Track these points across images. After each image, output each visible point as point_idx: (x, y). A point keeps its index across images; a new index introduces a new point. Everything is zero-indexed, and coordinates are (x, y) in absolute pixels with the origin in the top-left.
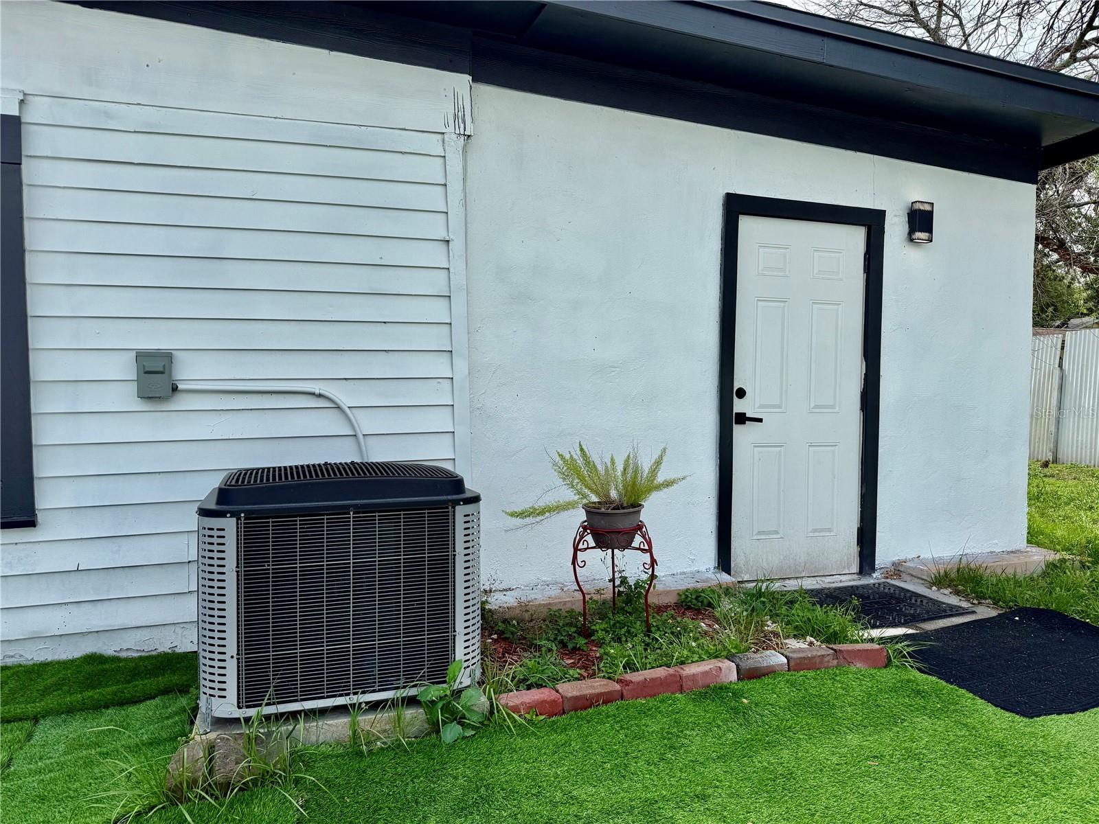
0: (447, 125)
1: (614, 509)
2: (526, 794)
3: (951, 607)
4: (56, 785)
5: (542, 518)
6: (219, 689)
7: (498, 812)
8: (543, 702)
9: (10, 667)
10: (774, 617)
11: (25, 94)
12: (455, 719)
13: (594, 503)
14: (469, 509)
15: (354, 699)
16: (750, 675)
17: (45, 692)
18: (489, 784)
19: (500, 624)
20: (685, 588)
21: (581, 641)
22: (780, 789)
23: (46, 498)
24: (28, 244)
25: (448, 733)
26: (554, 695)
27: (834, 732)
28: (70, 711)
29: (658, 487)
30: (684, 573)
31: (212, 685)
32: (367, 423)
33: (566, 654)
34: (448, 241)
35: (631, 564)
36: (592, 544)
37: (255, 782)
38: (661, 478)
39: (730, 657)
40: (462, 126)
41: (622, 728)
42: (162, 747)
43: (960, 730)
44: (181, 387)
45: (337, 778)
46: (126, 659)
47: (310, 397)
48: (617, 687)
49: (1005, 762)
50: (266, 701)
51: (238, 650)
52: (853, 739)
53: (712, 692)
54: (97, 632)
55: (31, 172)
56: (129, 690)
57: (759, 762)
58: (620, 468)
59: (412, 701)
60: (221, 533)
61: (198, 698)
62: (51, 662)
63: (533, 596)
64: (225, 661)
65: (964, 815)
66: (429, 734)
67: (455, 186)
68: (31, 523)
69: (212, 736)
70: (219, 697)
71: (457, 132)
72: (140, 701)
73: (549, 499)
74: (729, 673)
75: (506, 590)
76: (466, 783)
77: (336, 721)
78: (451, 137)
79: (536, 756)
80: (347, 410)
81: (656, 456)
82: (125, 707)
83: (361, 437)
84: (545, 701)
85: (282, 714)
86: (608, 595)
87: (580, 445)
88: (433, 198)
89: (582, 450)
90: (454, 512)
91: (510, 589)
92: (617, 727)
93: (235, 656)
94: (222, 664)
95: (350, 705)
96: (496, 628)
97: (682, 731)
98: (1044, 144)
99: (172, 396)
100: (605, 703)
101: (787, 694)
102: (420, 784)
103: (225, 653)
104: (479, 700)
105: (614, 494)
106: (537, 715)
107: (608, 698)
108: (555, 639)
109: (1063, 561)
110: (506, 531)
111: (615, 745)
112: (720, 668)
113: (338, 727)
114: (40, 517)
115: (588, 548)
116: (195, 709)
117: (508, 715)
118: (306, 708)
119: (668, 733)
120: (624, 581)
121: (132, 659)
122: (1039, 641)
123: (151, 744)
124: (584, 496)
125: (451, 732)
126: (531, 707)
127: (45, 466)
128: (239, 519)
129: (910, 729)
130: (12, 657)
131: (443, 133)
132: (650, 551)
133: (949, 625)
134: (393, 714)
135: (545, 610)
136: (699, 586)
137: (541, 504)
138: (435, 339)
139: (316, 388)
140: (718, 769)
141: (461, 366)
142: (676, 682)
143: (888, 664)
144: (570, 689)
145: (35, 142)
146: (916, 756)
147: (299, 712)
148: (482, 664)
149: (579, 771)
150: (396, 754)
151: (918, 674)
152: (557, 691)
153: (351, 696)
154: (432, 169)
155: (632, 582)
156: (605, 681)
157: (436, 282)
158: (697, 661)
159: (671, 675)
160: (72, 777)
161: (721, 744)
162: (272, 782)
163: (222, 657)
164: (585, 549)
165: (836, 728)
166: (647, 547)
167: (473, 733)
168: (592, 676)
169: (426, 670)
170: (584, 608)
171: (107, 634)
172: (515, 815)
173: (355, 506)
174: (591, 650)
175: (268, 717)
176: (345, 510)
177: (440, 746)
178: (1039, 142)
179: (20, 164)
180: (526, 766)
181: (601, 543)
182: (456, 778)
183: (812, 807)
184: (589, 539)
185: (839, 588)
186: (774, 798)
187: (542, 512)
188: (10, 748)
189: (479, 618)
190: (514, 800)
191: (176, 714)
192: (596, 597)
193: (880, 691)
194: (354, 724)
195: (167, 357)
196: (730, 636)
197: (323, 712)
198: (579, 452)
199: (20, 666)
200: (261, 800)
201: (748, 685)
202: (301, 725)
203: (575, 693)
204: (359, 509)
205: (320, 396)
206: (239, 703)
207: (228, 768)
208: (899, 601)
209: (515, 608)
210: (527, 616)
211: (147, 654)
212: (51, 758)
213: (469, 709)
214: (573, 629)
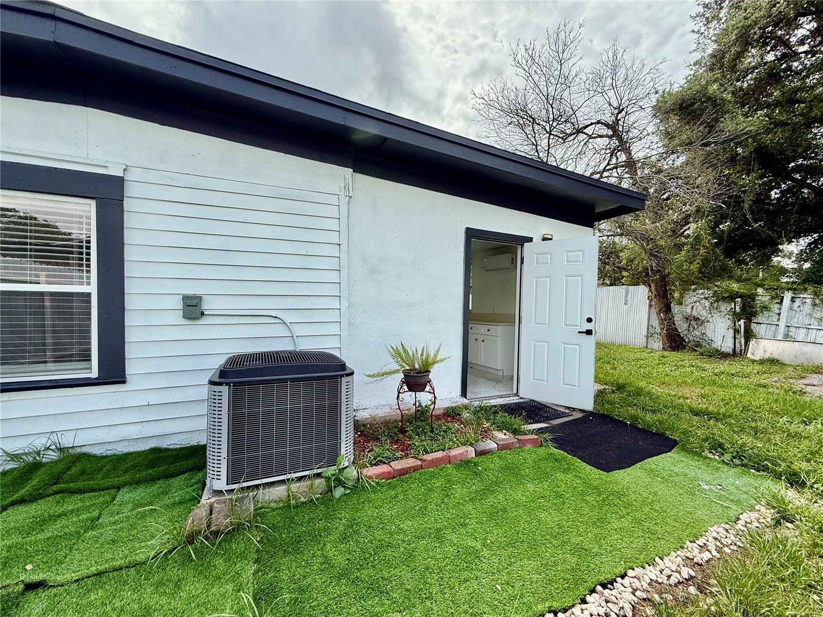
0: (340, 191)
1: (417, 373)
2: (377, 528)
3: (563, 413)
4: (123, 532)
5: (383, 377)
6: (217, 475)
7: (362, 539)
8: (383, 474)
9: (109, 456)
10: (488, 420)
11: (127, 166)
12: (341, 484)
13: (408, 370)
14: (348, 378)
15: (289, 476)
16: (480, 453)
17: (126, 471)
18: (358, 523)
19: (362, 427)
20: (447, 406)
21: (401, 436)
22: (500, 518)
23: (131, 369)
24: (126, 241)
25: (337, 491)
26: (389, 469)
27: (522, 483)
28: (138, 482)
29: (438, 362)
30: (446, 398)
31: (213, 473)
32: (298, 330)
33: (393, 442)
34: (340, 244)
35: (424, 398)
36: (407, 390)
37: (233, 530)
38: (438, 358)
39: (471, 445)
40: (348, 192)
41: (422, 485)
42: (186, 505)
43: (578, 480)
44: (205, 313)
45: (278, 523)
46: (172, 450)
47: (271, 317)
48: (420, 463)
49: (601, 498)
50: (242, 480)
51: (228, 454)
52: (531, 487)
53: (465, 463)
54: (158, 436)
55: (128, 204)
56: (172, 469)
57: (489, 502)
58: (420, 353)
59: (318, 475)
60: (220, 394)
61: (206, 479)
62: (131, 453)
63: (377, 412)
64: (220, 460)
65: (588, 530)
66: (327, 493)
67: (344, 220)
68: (124, 382)
69: (213, 500)
70: (217, 479)
71: (345, 194)
72: (177, 475)
73: (387, 369)
74: (471, 453)
75: (364, 409)
76: (346, 522)
77: (279, 488)
78: (342, 197)
79: (381, 504)
80: (289, 324)
81: (437, 348)
82: (169, 479)
83: (295, 337)
84: (385, 472)
85: (250, 487)
86: (413, 411)
87: (401, 343)
88: (334, 225)
89: (402, 345)
90: (341, 380)
91: (366, 409)
92: (420, 485)
93: (226, 458)
94: (219, 462)
95: (287, 479)
96: (360, 430)
97: (451, 486)
98: (596, 212)
99: (201, 317)
100: (414, 471)
101: (498, 463)
102: (322, 524)
103: (220, 456)
104: (352, 473)
105: (417, 366)
106: (381, 479)
107: (416, 469)
108: (388, 435)
109: (605, 389)
110: (365, 384)
111: (420, 495)
112: (467, 451)
113: (280, 491)
114: (128, 378)
115: (405, 392)
116: (204, 485)
117: (367, 481)
118: (264, 482)
119: (445, 487)
120: (420, 405)
121: (176, 450)
122: (602, 429)
123: (180, 503)
124: (403, 367)
125: (339, 492)
126: (378, 476)
127: (131, 352)
128: (230, 386)
129: (555, 480)
130: (111, 450)
131: (339, 195)
132: (434, 393)
133: (562, 422)
134: (309, 482)
135: (383, 420)
136: (453, 405)
137: (383, 371)
138: (333, 290)
139: (274, 313)
140: (469, 507)
141: (345, 304)
142: (447, 459)
143: (541, 445)
144: (398, 465)
145: (130, 190)
146: (561, 496)
147: (260, 485)
148: (354, 454)
149: (403, 512)
150: (310, 506)
151: (555, 450)
152: (391, 466)
153: (288, 475)
154: (333, 212)
155: (424, 405)
156: (414, 460)
157: (334, 264)
158: (456, 447)
159: (445, 456)
160: (133, 526)
161: (470, 492)
162: (243, 529)
163: (219, 458)
164: (404, 392)
165: (523, 481)
166: (432, 391)
167: (350, 491)
168: (407, 456)
169: (326, 460)
170: (402, 418)
171: (163, 437)
172: (371, 541)
173: (290, 379)
174: (405, 440)
175: (242, 489)
176: (286, 380)
177: (333, 500)
178: (594, 210)
179: (123, 200)
180: (376, 510)
181: (411, 389)
182: (341, 519)
183: (517, 528)
184: (405, 388)
185: (513, 403)
186: (498, 523)
187: (383, 375)
188: (101, 506)
189: (353, 425)
190: (371, 532)
191: (196, 483)
192: (407, 412)
193: (540, 460)
194: (288, 490)
195: (200, 298)
196: (470, 433)
197: (272, 483)
198: (401, 346)
199: (115, 455)
200: (236, 539)
201: (481, 459)
202: (261, 491)
203: (400, 467)
204: (292, 380)
205: (276, 317)
206: (227, 482)
207: (219, 521)
208: (540, 409)
209: (368, 418)
210: (374, 422)
211: (184, 446)
212: (123, 513)
213: (348, 479)
214: (397, 430)
